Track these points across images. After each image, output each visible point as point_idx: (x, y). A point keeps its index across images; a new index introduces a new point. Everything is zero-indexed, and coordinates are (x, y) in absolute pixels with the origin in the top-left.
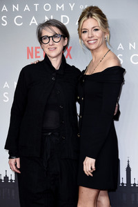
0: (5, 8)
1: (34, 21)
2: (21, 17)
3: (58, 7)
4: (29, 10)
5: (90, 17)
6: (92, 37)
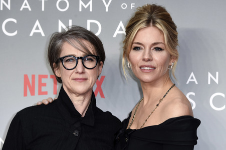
1: (37, 28)
2: (15, 21)
3: (82, 6)
4: (30, 9)
5: (151, 24)
6: (149, 60)
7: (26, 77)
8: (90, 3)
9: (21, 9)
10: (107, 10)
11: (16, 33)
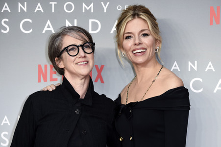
0: (6, 7)
1: (49, 27)
2: (30, 21)
3: (85, 8)
4: (42, 11)
5: (136, 17)
6: (140, 44)
7: (40, 66)
8: (92, 5)
9: (35, 11)
10: (105, 11)
11: (31, 31)
